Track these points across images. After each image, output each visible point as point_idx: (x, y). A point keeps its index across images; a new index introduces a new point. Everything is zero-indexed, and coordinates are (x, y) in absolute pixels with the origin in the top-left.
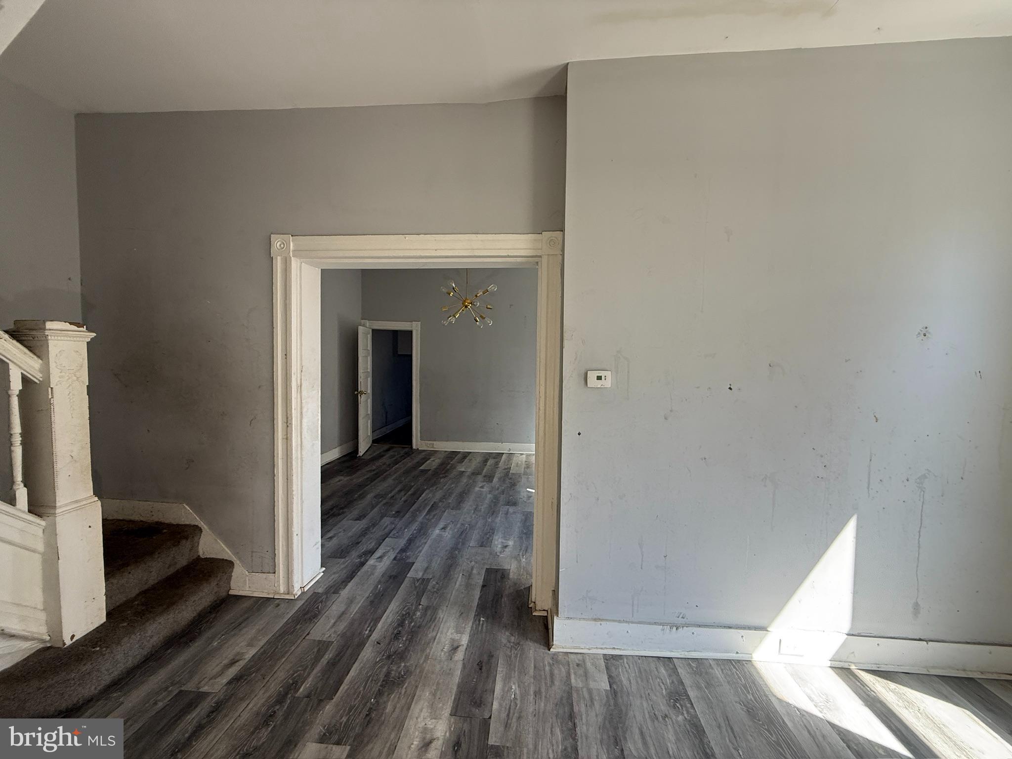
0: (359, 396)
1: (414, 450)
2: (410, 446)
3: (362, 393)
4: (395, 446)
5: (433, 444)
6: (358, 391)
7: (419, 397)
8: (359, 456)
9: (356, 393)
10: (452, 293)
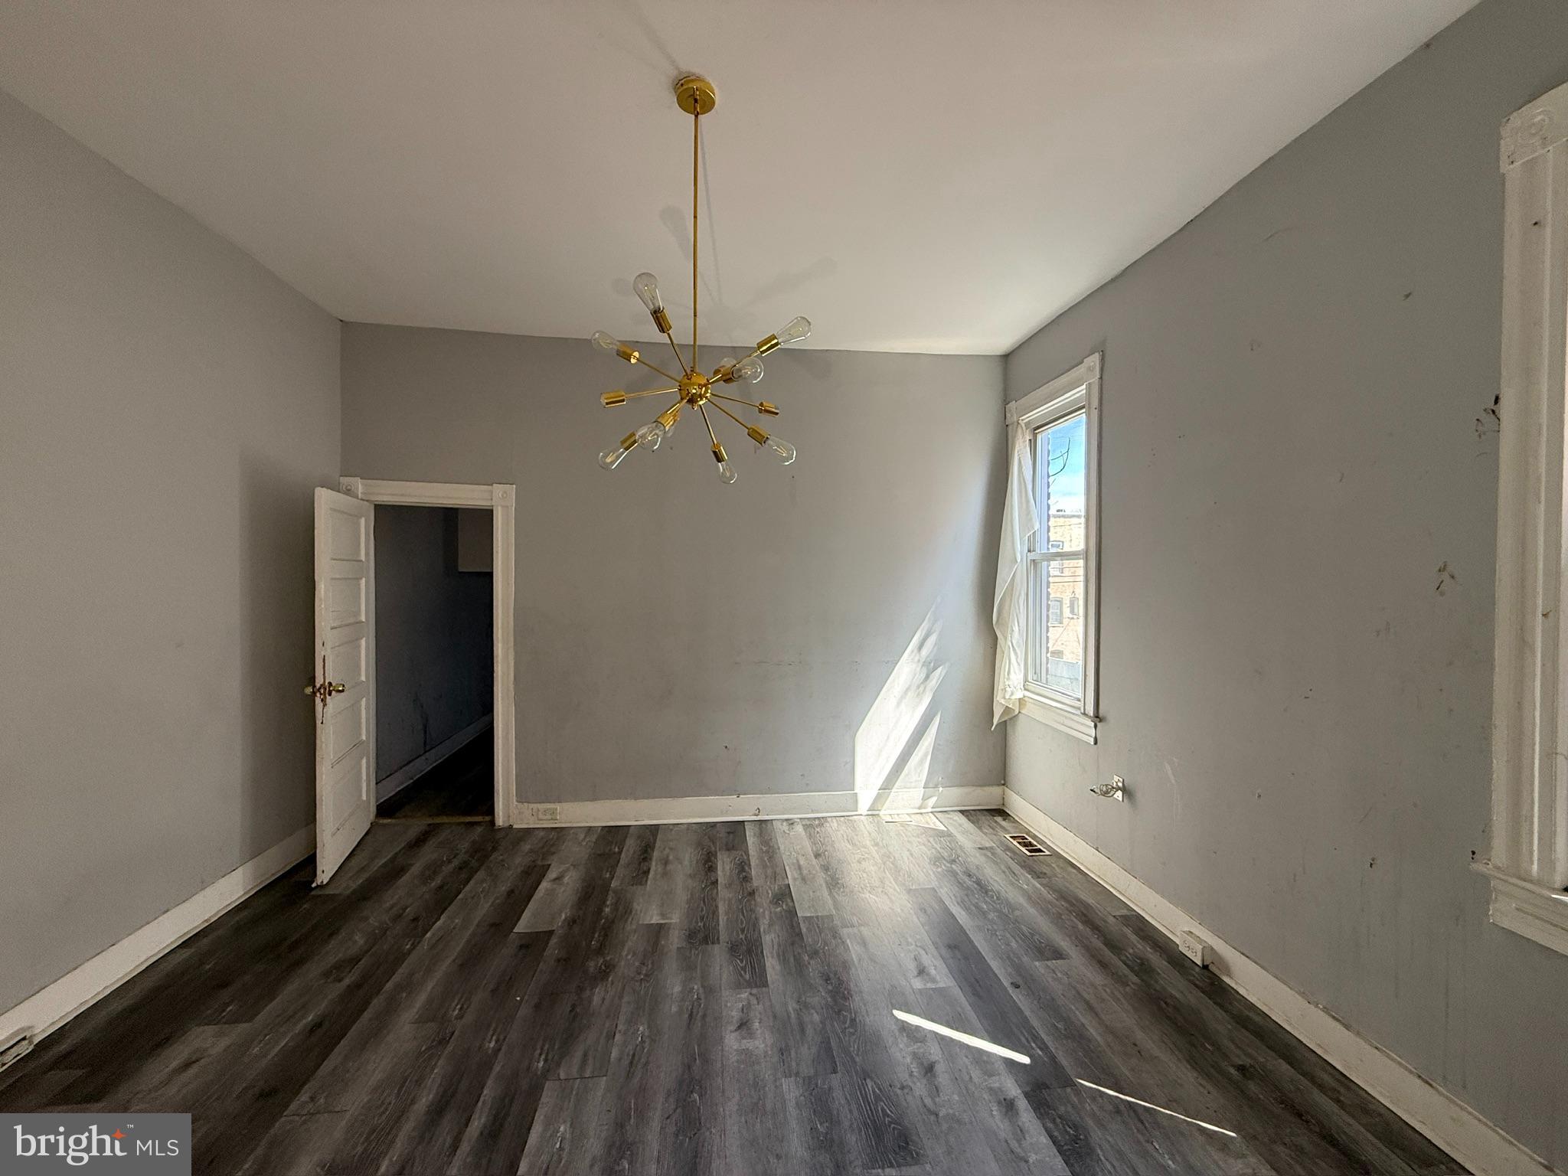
0: (318, 700)
1: (501, 829)
2: (488, 818)
3: (329, 689)
4: (445, 819)
5: (554, 812)
6: (314, 686)
7: (512, 687)
8: (321, 887)
9: (309, 690)
10: (636, 354)
